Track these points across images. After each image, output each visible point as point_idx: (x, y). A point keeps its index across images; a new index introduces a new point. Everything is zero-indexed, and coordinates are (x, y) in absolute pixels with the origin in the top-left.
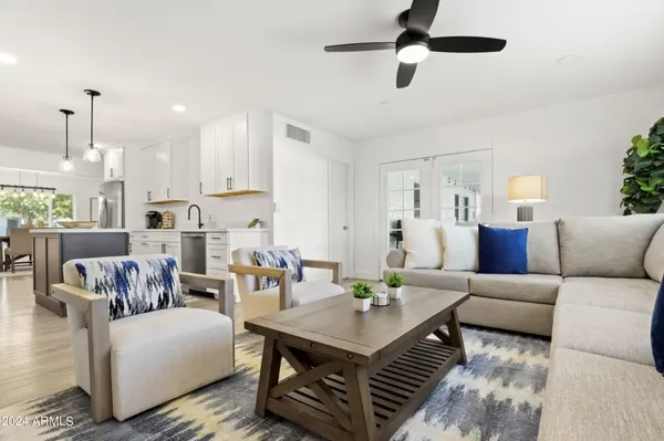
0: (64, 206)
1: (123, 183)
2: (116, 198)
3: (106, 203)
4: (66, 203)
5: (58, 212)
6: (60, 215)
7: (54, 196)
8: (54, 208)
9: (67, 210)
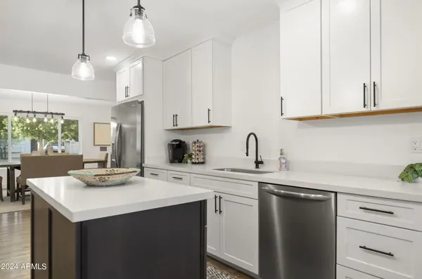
0: (71, 130)
1: (142, 103)
2: (135, 123)
3: (120, 129)
4: (73, 127)
5: (66, 135)
6: (68, 138)
7: (62, 122)
8: (62, 132)
9: (73, 134)
